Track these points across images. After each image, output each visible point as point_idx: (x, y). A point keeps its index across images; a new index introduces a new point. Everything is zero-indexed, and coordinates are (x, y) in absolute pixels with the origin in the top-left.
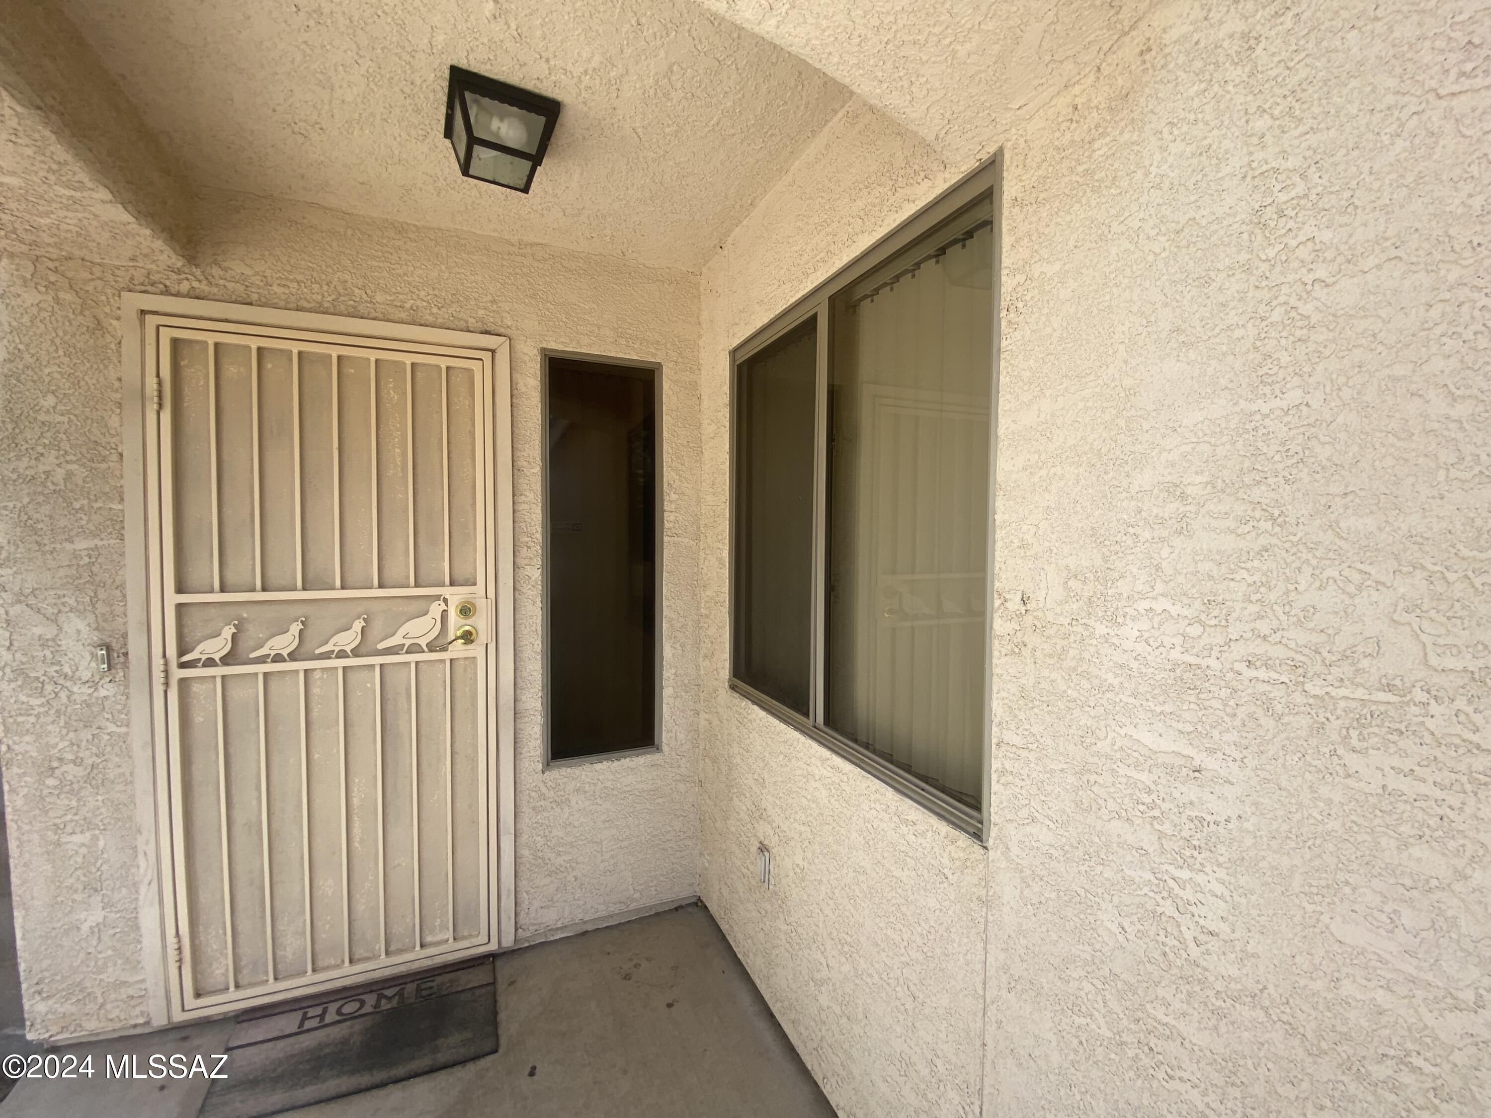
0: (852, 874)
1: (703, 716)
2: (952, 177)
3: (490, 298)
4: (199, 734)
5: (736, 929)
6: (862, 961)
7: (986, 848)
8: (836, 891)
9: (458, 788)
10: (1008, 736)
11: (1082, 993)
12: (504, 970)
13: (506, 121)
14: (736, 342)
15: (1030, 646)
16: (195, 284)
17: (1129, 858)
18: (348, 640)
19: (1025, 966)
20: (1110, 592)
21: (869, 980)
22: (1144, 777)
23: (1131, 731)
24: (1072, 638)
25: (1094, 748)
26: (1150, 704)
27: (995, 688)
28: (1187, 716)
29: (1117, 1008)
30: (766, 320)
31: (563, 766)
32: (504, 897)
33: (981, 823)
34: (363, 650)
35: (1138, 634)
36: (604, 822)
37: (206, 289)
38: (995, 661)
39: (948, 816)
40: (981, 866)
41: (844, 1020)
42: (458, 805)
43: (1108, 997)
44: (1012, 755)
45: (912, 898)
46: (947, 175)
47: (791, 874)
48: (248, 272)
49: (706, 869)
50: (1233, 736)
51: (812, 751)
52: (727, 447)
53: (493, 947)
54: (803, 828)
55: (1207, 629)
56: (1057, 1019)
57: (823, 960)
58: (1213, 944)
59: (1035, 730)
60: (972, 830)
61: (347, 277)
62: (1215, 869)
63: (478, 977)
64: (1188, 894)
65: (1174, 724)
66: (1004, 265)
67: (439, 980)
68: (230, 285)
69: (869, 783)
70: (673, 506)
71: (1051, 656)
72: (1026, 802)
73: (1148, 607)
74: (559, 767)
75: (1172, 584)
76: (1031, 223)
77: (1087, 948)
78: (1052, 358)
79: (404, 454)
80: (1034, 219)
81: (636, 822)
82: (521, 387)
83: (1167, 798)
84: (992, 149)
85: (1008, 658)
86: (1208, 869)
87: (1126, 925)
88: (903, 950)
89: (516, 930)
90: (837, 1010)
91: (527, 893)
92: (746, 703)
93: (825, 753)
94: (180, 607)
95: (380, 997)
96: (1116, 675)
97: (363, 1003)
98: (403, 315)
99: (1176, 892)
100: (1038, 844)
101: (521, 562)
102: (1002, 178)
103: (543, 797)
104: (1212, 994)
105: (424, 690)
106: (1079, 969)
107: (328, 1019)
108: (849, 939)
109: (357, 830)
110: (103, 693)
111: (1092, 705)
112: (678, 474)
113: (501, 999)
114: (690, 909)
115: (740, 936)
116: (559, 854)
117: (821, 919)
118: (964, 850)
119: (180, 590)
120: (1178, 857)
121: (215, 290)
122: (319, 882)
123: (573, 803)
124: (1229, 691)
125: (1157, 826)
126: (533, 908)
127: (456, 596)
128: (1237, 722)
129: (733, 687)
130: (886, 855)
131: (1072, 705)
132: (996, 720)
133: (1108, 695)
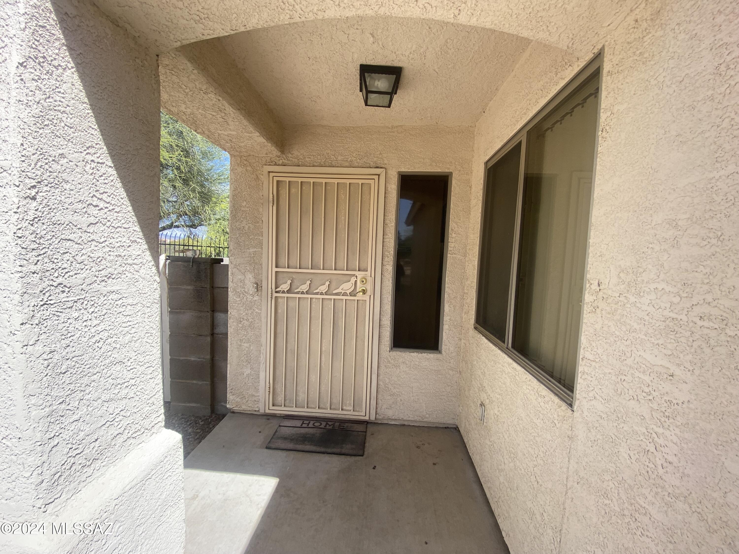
0: (517, 420)
1: (463, 341)
2: (582, 64)
3: (379, 152)
4: (279, 315)
5: (470, 442)
6: (518, 462)
7: (573, 411)
8: (510, 427)
9: (358, 351)
10: (588, 355)
11: (609, 488)
12: (371, 429)
13: (380, 81)
14: (487, 158)
15: (600, 308)
16: (284, 161)
17: (636, 421)
18: (324, 288)
19: (585, 472)
20: (639, 279)
21: (520, 472)
22: (647, 378)
23: (642, 353)
24: (620, 303)
25: (625, 362)
26: (652, 339)
27: (583, 330)
28: (669, 346)
29: (624, 498)
30: (499, 146)
31: (398, 351)
32: (372, 399)
33: (572, 398)
34: (329, 293)
35: (650, 302)
36: (414, 379)
37: (287, 162)
38: (584, 316)
39: (559, 394)
40: (570, 420)
41: (509, 490)
42: (357, 358)
43: (620, 491)
44: (588, 365)
45: (540, 434)
46: (579, 63)
47: (493, 418)
48: (299, 154)
49: (460, 413)
50: (690, 357)
51: (505, 360)
52: (480, 210)
53: (367, 418)
54: (498, 396)
55: (683, 299)
56: (596, 500)
57: (502, 460)
58: (670, 468)
59: (598, 352)
60: (569, 402)
61: (329, 151)
62: (675, 429)
63: (360, 428)
64: (661, 441)
65: (663, 350)
66: (602, 107)
67: (347, 424)
68: (293, 160)
69: (527, 376)
70: (453, 240)
71: (609, 313)
72: (593, 389)
73: (655, 287)
74: (396, 351)
75: (668, 275)
76: (615, 84)
77: (613, 465)
78: (620, 155)
79: (345, 220)
80: (616, 81)
81: (429, 383)
82: (389, 189)
83: (656, 389)
84: (599, 47)
85: (590, 314)
86: (671, 429)
87: (632, 455)
88: (535, 459)
89: (376, 414)
90: (506, 484)
91: (381, 400)
92: (480, 336)
93: (510, 361)
94: (276, 272)
95: (327, 424)
96: (639, 324)
97: (321, 424)
98: (347, 164)
99: (655, 440)
100: (596, 411)
101: (385, 263)
102: (603, 61)
103: (389, 362)
104: (666, 494)
105: (348, 311)
106: (609, 476)
107: (310, 426)
108: (513, 451)
109: (323, 359)
110: (255, 299)
111: (626, 339)
112: (456, 224)
113: (368, 438)
114: (452, 430)
115: (471, 446)
116: (395, 388)
117: (503, 440)
118: (563, 411)
119: (277, 267)
120: (658, 421)
121: (289, 162)
122: (311, 376)
123: (401, 367)
124: (690, 333)
125: (651, 405)
126: (383, 407)
127: (360, 274)
128: (693, 350)
129: (476, 328)
130: (531, 411)
131: (617, 339)
132: (583, 347)
133: (634, 334)
